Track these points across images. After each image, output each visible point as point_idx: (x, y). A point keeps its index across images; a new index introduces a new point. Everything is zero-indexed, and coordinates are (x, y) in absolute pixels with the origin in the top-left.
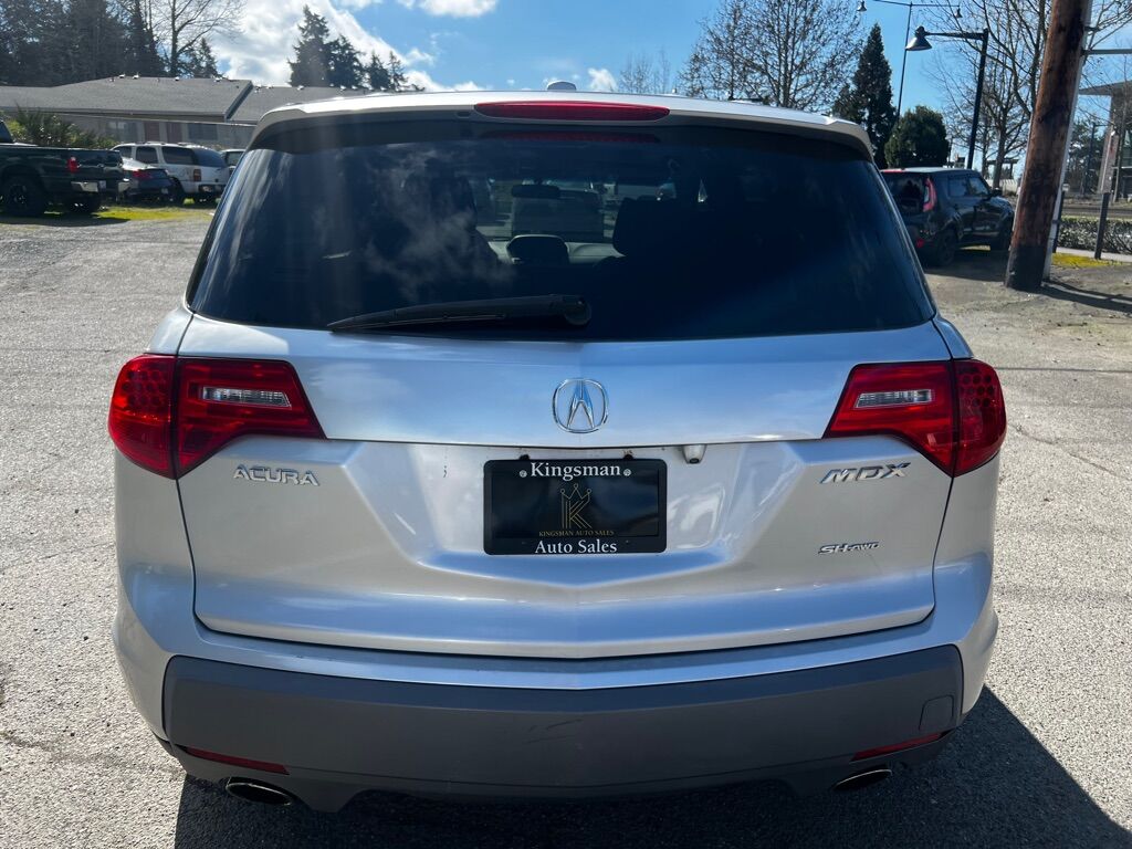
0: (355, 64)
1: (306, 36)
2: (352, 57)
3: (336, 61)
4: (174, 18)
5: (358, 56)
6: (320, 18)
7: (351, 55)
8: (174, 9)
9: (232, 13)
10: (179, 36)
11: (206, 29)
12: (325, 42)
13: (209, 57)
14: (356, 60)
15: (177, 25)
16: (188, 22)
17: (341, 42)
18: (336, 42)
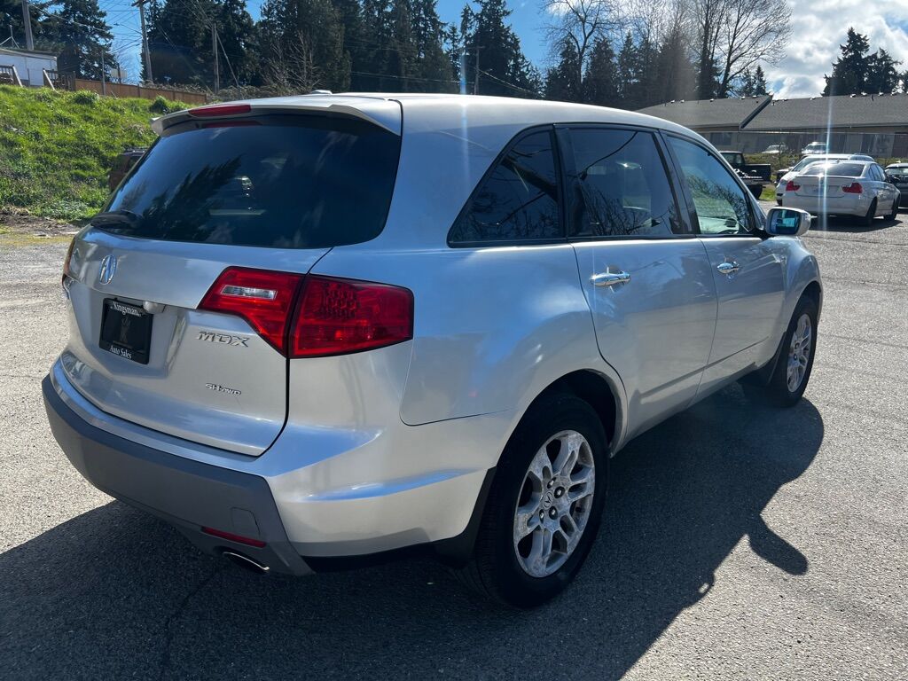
0: (891, 72)
1: (846, 54)
2: (889, 67)
3: (871, 73)
4: (730, 54)
5: (894, 66)
6: (862, 37)
7: (888, 65)
8: (731, 47)
9: (778, 43)
10: (732, 67)
11: (754, 58)
12: (863, 57)
13: (761, 80)
14: (893, 69)
15: (731, 58)
16: (741, 55)
17: (879, 56)
18: (875, 56)
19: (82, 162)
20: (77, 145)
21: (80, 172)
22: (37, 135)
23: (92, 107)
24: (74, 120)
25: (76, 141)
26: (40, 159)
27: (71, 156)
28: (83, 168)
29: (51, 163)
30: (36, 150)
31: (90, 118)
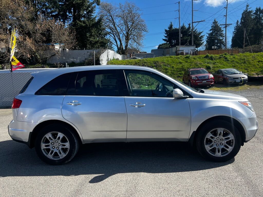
19: (181, 73)
20: (181, 69)
21: (180, 75)
22: (173, 67)
23: (189, 59)
24: (183, 63)
25: (181, 67)
26: (171, 73)
27: (179, 71)
28: (180, 74)
29: (174, 73)
30: (171, 70)
31: (187, 62)
